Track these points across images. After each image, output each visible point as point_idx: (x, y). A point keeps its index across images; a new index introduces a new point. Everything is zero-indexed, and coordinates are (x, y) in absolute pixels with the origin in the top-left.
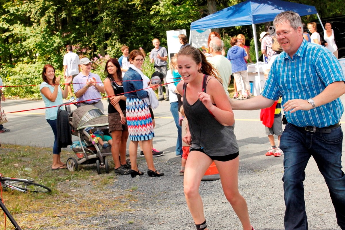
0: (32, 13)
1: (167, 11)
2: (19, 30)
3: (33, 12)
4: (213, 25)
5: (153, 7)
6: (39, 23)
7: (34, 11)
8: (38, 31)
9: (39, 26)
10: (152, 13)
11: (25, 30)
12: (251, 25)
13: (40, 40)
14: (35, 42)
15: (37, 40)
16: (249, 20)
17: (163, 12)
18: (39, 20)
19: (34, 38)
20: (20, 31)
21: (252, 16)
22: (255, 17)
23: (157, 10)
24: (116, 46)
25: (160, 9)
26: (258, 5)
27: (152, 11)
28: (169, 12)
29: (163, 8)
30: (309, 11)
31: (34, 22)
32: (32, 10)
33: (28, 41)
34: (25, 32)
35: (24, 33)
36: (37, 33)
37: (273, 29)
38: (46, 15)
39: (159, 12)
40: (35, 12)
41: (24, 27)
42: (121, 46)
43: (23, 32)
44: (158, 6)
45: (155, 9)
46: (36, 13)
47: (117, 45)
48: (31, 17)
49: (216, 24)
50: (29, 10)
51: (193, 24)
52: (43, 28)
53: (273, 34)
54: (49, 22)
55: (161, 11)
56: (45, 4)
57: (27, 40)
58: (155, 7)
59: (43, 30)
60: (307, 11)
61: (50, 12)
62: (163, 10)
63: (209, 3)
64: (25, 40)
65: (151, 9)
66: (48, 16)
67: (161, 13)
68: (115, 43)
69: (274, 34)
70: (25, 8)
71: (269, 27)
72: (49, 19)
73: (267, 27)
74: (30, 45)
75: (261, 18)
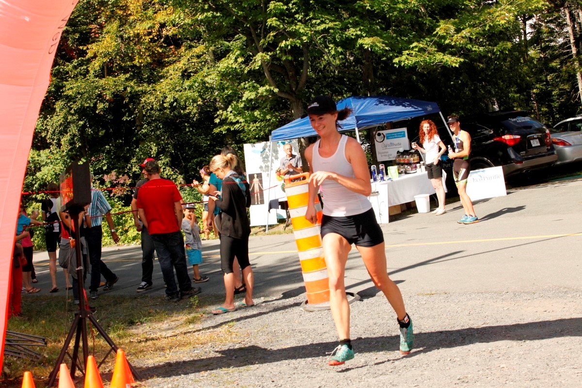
0: (48, 132)
1: (238, 118)
2: (32, 156)
3: (50, 131)
4: (302, 133)
5: (218, 113)
6: (59, 145)
7: (51, 129)
8: (57, 156)
9: (58, 150)
10: (217, 121)
11: (39, 155)
12: (354, 129)
13: (61, 168)
14: (54, 171)
15: (56, 168)
16: (351, 122)
17: (231, 119)
18: (59, 140)
19: (52, 166)
20: (32, 158)
21: (355, 118)
22: (358, 118)
23: (223, 117)
24: (165, 173)
25: (227, 114)
26: (360, 102)
27: (216, 119)
28: (242, 120)
29: (231, 114)
30: (429, 108)
31: (51, 144)
32: (48, 127)
33: (45, 170)
34: (39, 158)
35: (38, 160)
36: (57, 159)
37: (382, 136)
38: (69, 134)
39: (226, 119)
40: (53, 130)
41: (38, 152)
42: (173, 172)
43: (36, 159)
44: (225, 112)
45: (222, 115)
46: (54, 132)
47: (167, 171)
48: (48, 137)
49: (306, 131)
50: (44, 128)
51: (275, 133)
52: (65, 151)
53: (382, 141)
54: (72, 143)
55: (230, 118)
56: (67, 119)
57: (42, 169)
58: (221, 112)
59: (64, 154)
60: (426, 109)
61: (73, 129)
62: (232, 117)
63: (294, 105)
64: (40, 170)
65: (216, 115)
66: (70, 135)
67: (229, 120)
68: (164, 169)
69: (384, 142)
70: (39, 126)
71: (376, 133)
72: (73, 139)
73: (374, 133)
74: (46, 176)
75: (366, 119)
